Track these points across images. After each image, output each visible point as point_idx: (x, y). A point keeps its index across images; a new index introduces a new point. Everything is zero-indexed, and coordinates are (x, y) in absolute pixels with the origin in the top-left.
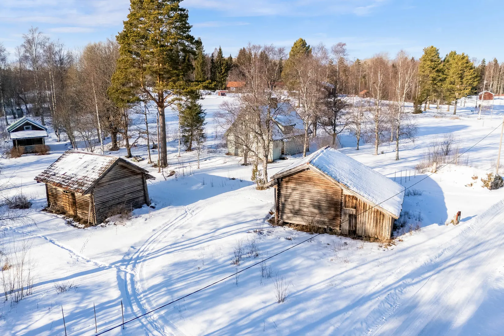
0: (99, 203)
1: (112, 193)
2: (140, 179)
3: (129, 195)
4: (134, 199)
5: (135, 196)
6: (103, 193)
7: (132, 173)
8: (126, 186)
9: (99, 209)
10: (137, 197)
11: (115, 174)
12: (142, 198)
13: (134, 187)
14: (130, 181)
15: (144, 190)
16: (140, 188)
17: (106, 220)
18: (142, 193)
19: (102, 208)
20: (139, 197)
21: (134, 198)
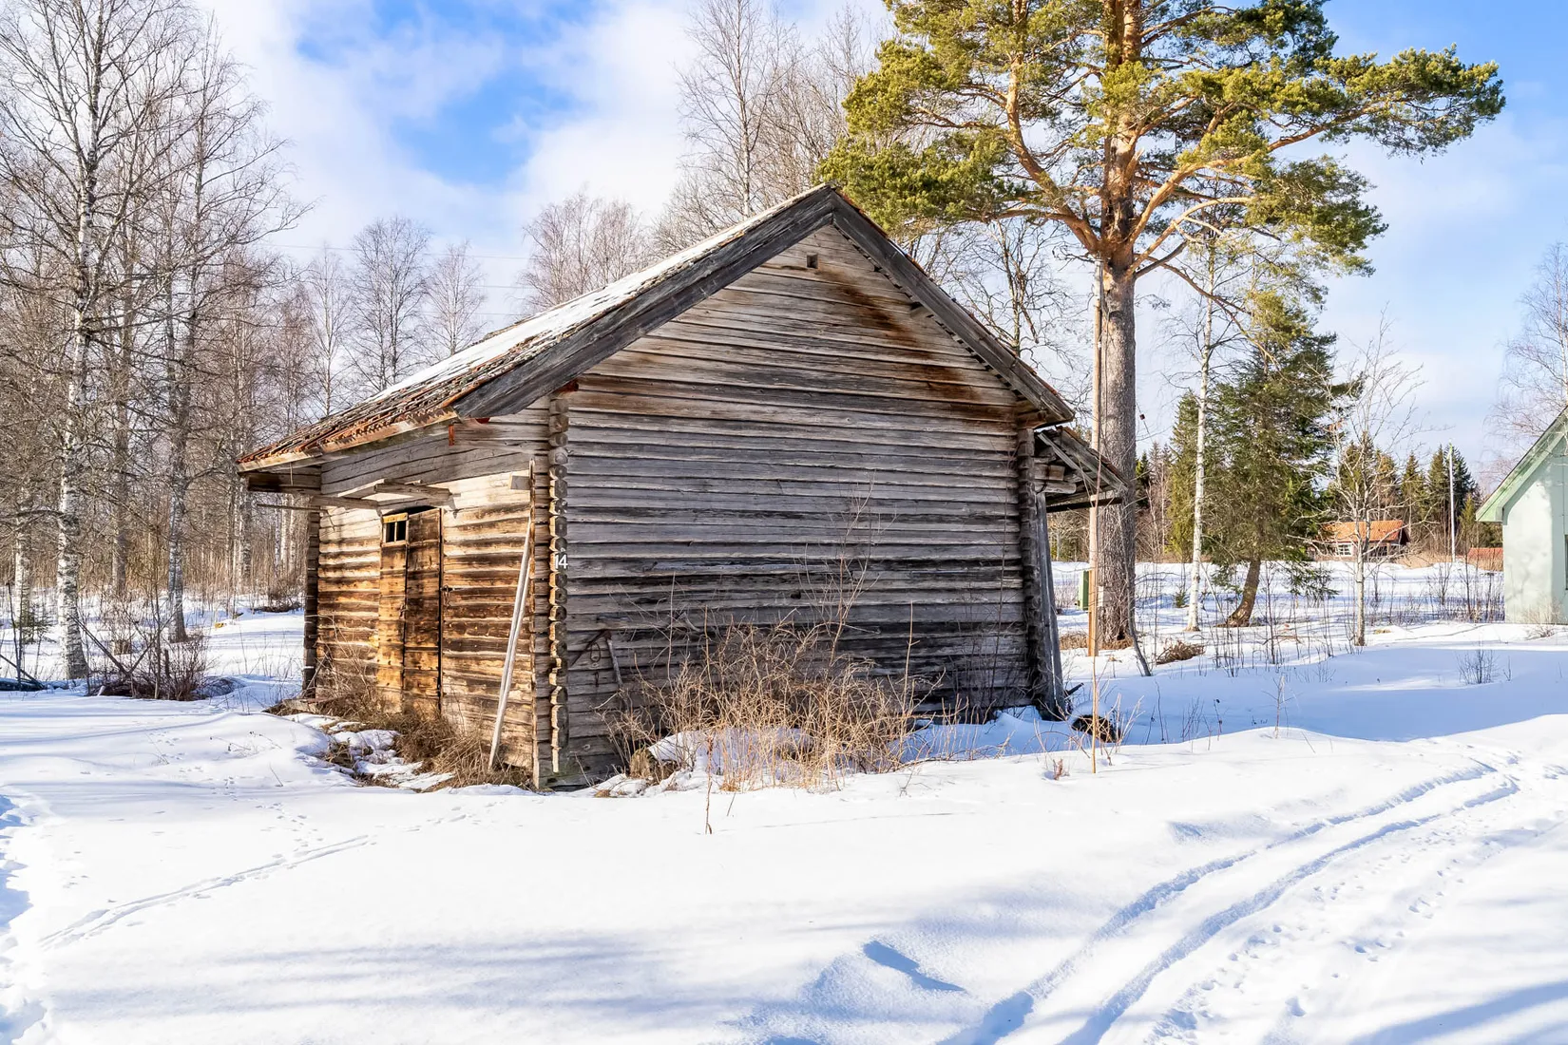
0: (614, 571)
1: (743, 514)
2: (994, 465)
3: (899, 580)
4: (933, 631)
5: (941, 600)
6: (650, 487)
7: (930, 388)
8: (869, 487)
9: (604, 634)
10: (960, 615)
11: (783, 338)
12: (1002, 645)
13: (941, 519)
14: (914, 456)
15: (1024, 572)
16: (992, 543)
17: (661, 748)
18: (1003, 598)
19: (640, 635)
20: (976, 625)
21: (941, 626)
